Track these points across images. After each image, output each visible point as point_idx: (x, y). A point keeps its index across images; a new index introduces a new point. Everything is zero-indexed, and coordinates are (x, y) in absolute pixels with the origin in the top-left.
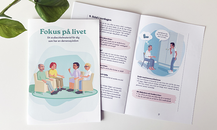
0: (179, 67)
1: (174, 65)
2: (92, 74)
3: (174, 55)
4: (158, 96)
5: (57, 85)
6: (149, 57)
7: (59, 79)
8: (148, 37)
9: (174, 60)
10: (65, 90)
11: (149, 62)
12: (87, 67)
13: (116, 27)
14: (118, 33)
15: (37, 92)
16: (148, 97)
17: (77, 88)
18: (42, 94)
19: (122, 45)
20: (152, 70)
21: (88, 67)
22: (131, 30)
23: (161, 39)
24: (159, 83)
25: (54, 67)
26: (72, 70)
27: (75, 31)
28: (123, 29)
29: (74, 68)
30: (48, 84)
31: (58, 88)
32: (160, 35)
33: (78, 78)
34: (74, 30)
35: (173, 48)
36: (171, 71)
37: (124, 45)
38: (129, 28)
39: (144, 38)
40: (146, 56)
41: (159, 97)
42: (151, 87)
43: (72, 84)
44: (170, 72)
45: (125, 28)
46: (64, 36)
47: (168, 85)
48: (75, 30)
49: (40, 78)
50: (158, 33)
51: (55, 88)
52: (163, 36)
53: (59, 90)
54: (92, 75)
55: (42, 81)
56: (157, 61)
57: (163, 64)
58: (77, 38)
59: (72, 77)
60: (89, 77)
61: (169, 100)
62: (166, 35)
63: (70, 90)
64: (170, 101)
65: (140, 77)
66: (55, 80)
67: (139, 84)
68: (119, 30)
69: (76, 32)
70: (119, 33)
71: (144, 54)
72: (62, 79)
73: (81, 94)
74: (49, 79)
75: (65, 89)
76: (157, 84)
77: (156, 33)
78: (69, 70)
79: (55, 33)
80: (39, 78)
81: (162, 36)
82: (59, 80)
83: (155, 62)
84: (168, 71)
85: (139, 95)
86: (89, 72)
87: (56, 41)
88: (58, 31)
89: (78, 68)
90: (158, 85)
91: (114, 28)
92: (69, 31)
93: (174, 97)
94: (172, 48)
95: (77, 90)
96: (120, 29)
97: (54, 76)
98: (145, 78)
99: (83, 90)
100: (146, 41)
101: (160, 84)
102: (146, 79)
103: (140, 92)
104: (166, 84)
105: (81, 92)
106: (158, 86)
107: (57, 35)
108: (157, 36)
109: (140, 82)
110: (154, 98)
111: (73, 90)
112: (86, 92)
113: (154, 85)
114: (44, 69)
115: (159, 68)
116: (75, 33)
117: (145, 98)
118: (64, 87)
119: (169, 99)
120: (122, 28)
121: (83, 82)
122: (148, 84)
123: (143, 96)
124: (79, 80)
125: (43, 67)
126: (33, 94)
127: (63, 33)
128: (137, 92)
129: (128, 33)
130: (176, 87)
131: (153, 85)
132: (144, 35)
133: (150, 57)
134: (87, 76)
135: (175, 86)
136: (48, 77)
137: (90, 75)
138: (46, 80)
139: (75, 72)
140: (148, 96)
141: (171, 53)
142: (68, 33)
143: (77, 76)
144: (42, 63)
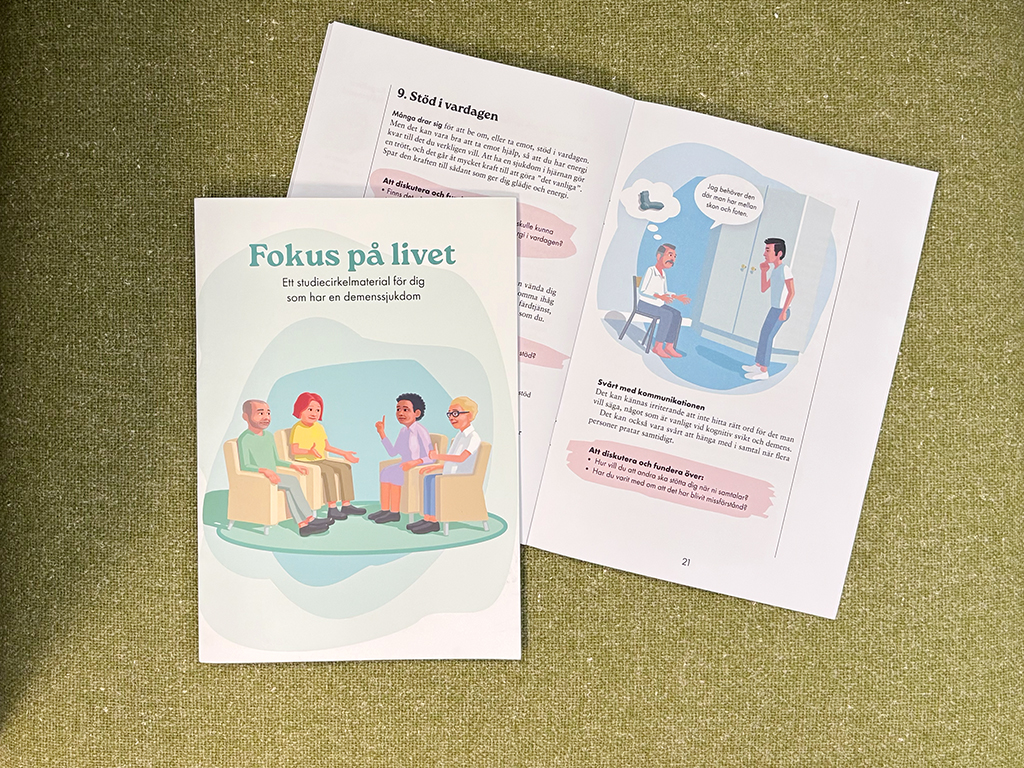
0: (797, 353)
1: (777, 342)
2: (481, 447)
3: (776, 296)
4: (689, 480)
5: (328, 496)
6: (656, 296)
7: (336, 468)
8: (658, 207)
9: (775, 318)
10: (360, 517)
11: (654, 322)
12: (458, 415)
13: (518, 149)
14: (523, 181)
15: (237, 524)
16: (641, 478)
17: (413, 507)
18: (262, 533)
19: (540, 235)
20: (666, 355)
21: (462, 417)
22: (583, 171)
23: (719, 218)
24: (694, 421)
25: (314, 413)
26: (394, 428)
27: (405, 253)
28: (546, 161)
29: (401, 419)
30: (288, 489)
31: (332, 506)
32: (721, 199)
33: (420, 462)
34: (401, 249)
35: (777, 265)
36: (756, 368)
37: (547, 236)
38: (578, 160)
39: (643, 207)
40: (642, 293)
41: (691, 485)
42: (655, 436)
43: (390, 489)
44: (754, 372)
45: (561, 160)
46: (354, 276)
47: (741, 432)
48: (405, 245)
49: (253, 462)
50: (711, 192)
51: (317, 507)
52: (732, 207)
53: (334, 516)
54: (484, 450)
55: (262, 476)
56: (696, 317)
57: (722, 333)
58: (414, 281)
59: (390, 458)
60: (470, 462)
61: (740, 503)
62: (746, 201)
63: (384, 517)
64: (744, 507)
65: (610, 385)
66: (317, 470)
67: (604, 419)
68: (530, 167)
69: (411, 257)
70: (529, 182)
71: (637, 282)
72: (350, 467)
73: (431, 535)
74: (293, 467)
75: (362, 512)
76: (687, 425)
77: (701, 188)
78: (380, 426)
79: (315, 259)
80: (247, 461)
81: (726, 205)
82: (337, 471)
83: (686, 322)
84: (743, 367)
85: (598, 466)
86: (470, 436)
87: (321, 298)
88: (328, 254)
89: (417, 419)
90: (691, 430)
91: (510, 157)
92: (378, 253)
93: (765, 489)
94: (772, 266)
95: (416, 515)
96: (535, 163)
97: (312, 452)
98: (634, 391)
99: (443, 518)
100: (651, 223)
101: (701, 423)
102: (636, 396)
103: (605, 454)
104: (727, 429)
105: (435, 527)
106: (689, 430)
107: (325, 272)
108: (701, 203)
109: (609, 410)
110: (668, 485)
111: (396, 517)
112: (453, 526)
113: (673, 426)
114: (267, 422)
115: (702, 350)
116: (406, 262)
117: (625, 482)
118: (358, 503)
119: (741, 498)
120: (544, 155)
121: (442, 480)
122: (643, 418)
123: (616, 472)
124: (422, 471)
125: (266, 416)
126: (222, 531)
127: (352, 263)
128: (592, 450)
129: (571, 182)
130: (777, 447)
131: (667, 424)
132: (643, 197)
133: (662, 298)
134: (458, 453)
135: (773, 441)
136: (287, 459)
137: (473, 448)
138: (278, 472)
139: (404, 439)
140: (640, 473)
141: (765, 285)
142: (374, 260)
143: (415, 457)
144: (262, 395)
